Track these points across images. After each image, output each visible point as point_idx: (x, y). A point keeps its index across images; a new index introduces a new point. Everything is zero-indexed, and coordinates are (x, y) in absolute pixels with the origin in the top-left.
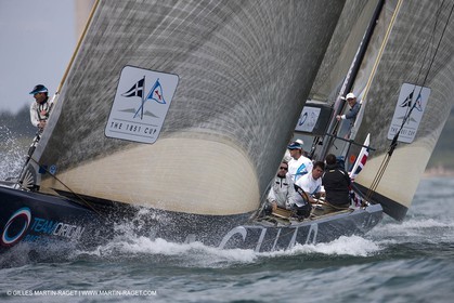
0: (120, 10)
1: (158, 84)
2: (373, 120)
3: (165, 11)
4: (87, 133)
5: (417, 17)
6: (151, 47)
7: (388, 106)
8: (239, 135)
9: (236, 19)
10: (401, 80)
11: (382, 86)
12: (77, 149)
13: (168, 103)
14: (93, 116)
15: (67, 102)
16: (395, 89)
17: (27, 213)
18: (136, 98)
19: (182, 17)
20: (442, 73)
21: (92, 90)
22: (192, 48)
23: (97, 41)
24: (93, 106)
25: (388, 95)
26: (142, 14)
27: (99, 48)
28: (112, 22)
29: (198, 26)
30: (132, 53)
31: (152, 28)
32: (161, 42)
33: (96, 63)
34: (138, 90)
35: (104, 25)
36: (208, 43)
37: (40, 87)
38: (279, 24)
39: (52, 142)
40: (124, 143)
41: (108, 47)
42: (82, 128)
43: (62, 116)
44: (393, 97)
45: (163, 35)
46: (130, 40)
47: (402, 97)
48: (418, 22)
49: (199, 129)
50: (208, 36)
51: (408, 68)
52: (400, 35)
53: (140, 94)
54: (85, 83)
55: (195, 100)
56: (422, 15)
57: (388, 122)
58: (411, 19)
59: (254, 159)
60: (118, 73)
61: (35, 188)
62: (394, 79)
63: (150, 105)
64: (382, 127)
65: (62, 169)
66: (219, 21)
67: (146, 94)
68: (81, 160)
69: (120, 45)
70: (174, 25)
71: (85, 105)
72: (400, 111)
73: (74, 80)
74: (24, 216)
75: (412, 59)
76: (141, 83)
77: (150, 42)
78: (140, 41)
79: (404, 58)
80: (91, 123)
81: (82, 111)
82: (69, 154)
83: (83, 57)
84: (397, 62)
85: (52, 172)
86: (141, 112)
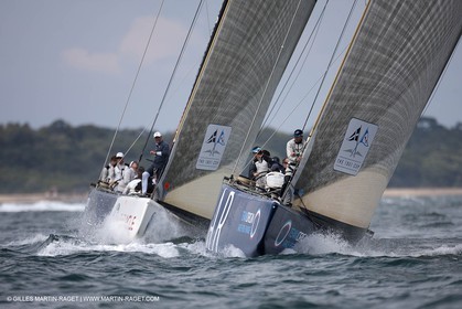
0: (354, 76)
1: (367, 132)
2: (183, 154)
3: (380, 78)
4: (324, 166)
5: (222, 71)
6: (368, 105)
7: (197, 143)
9: (414, 85)
10: (207, 122)
11: (192, 127)
12: (317, 178)
13: (370, 145)
14: (329, 154)
15: (316, 142)
16: (202, 129)
17: (290, 224)
18: (354, 141)
19: (388, 83)
20: (241, 114)
21: (331, 135)
22: (389, 106)
23: (337, 99)
24: (331, 146)
25: (197, 134)
26: (367, 80)
27: (338, 104)
28: (348, 85)
29: (395, 90)
30: (357, 108)
31: (370, 90)
32: (374, 101)
33: (336, 114)
34: (356, 136)
35: (343, 87)
36: (397, 103)
37: (301, 132)
39: (304, 173)
41: (344, 104)
42: (322, 163)
44: (200, 136)
45: (376, 96)
46: (358, 99)
47: (208, 135)
48: (222, 75)
51: (213, 112)
52: (207, 86)
54: (328, 130)
55: (382, 144)
56: (226, 70)
57: (197, 156)
58: (217, 73)
60: (347, 123)
61: (290, 205)
62: (201, 121)
63: (360, 147)
64: (192, 159)
65: (307, 192)
66: (406, 86)
67: (359, 139)
68: (318, 186)
69: (351, 103)
70: (383, 89)
71: (326, 144)
72: (206, 146)
73: (322, 126)
74: (288, 226)
75: (217, 105)
76: (359, 131)
77: (368, 101)
78: (363, 100)
79: (210, 104)
80: (327, 159)
81: (324, 150)
82: (312, 181)
83: (329, 110)
84: (205, 108)
85: (300, 195)
86: (354, 152)
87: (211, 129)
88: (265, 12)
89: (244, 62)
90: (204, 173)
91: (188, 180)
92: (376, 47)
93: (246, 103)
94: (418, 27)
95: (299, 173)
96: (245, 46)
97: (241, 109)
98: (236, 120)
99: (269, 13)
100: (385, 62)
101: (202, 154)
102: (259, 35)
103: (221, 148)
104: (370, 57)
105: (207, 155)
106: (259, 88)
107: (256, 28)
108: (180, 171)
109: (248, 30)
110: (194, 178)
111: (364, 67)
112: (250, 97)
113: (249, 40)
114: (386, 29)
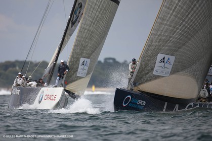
0: (157, 37)
1: (169, 59)
3: (171, 37)
4: (147, 73)
5: (84, 36)
6: (166, 48)
7: (77, 65)
8: (194, 74)
9: (192, 39)
10: (80, 57)
11: (74, 59)
12: (145, 78)
13: (172, 64)
14: (149, 68)
15: (141, 64)
16: (78, 60)
17: (130, 97)
19: (176, 39)
20: (94, 54)
21: (149, 61)
22: (179, 48)
23: (150, 46)
24: (149, 65)
25: (76, 62)
26: (163, 38)
27: (150, 48)
28: (154, 40)
29: (181, 41)
30: (161, 49)
31: (166, 42)
32: (169, 46)
33: (150, 52)
34: (163, 61)
35: (152, 41)
36: (184, 47)
37: (135, 60)
38: (205, 41)
40: (159, 77)
41: (153, 48)
43: (140, 68)
44: (78, 62)
45: (170, 44)
46: (160, 46)
47: (81, 62)
48: (84, 38)
49: (182, 73)
50: (184, 45)
51: (82, 53)
52: (79, 42)
53: (163, 62)
54: (146, 58)
55: (180, 64)
56: (86, 36)
57: (77, 71)
58: (82, 37)
59: (197, 81)
60: (157, 56)
61: (132, 90)
62: (78, 56)
63: (166, 65)
64: (75, 72)
65: (140, 84)
66: (187, 40)
67: (165, 62)
68: (146, 81)
69: (157, 47)
70: (173, 41)
71: (147, 65)
72: (80, 67)
73: (143, 57)
74: (129, 98)
75: (83, 50)
76: (164, 58)
77: (166, 46)
78: (163, 46)
79: (80, 49)
80: (149, 70)
81: (146, 67)
82: (142, 79)
83: (146, 51)
84: (78, 51)
85: (137, 85)
87: (82, 60)
88: (99, 12)
89: (93, 32)
90: (80, 78)
91: (74, 81)
92: (166, 24)
93: (95, 49)
94: (187, 16)
95: (134, 76)
96: (93, 26)
97: (93, 52)
98: (92, 56)
99: (101, 12)
100: (172, 30)
101: (79, 70)
102: (98, 21)
103: (86, 68)
104: (163, 28)
105: (81, 71)
106: (100, 43)
107: (96, 19)
108: (71, 77)
109: (93, 20)
110: (76, 80)
111: (161, 33)
112: (97, 47)
113: (94, 24)
114: (170, 17)
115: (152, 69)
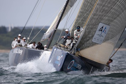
0: (101, 7)
1: (106, 28)
3: (112, 8)
4: (88, 40)
6: (107, 18)
12: (85, 44)
13: (106, 33)
14: (91, 36)
15: (85, 31)
18: (100, 32)
21: (92, 29)
22: (115, 19)
23: (95, 15)
24: (91, 33)
26: (106, 9)
27: (95, 17)
28: (99, 10)
29: (117, 13)
30: (102, 19)
31: (108, 13)
32: (109, 17)
33: (94, 21)
36: (118, 18)
40: (95, 44)
41: (97, 17)
45: (110, 15)
46: (103, 15)
49: (110, 41)
50: (118, 16)
54: (90, 26)
55: (112, 33)
60: (98, 24)
61: (74, 54)
63: (103, 34)
66: (121, 12)
67: (103, 31)
68: (86, 47)
69: (100, 17)
70: (112, 12)
71: (89, 32)
73: (88, 25)
74: (73, 62)
76: (102, 27)
77: (107, 16)
78: (105, 16)
80: (90, 38)
81: (89, 34)
82: (83, 45)
83: (91, 19)
85: (79, 50)
86: (101, 36)
100: (114, 2)
111: (106, 3)
115: (93, 36)
